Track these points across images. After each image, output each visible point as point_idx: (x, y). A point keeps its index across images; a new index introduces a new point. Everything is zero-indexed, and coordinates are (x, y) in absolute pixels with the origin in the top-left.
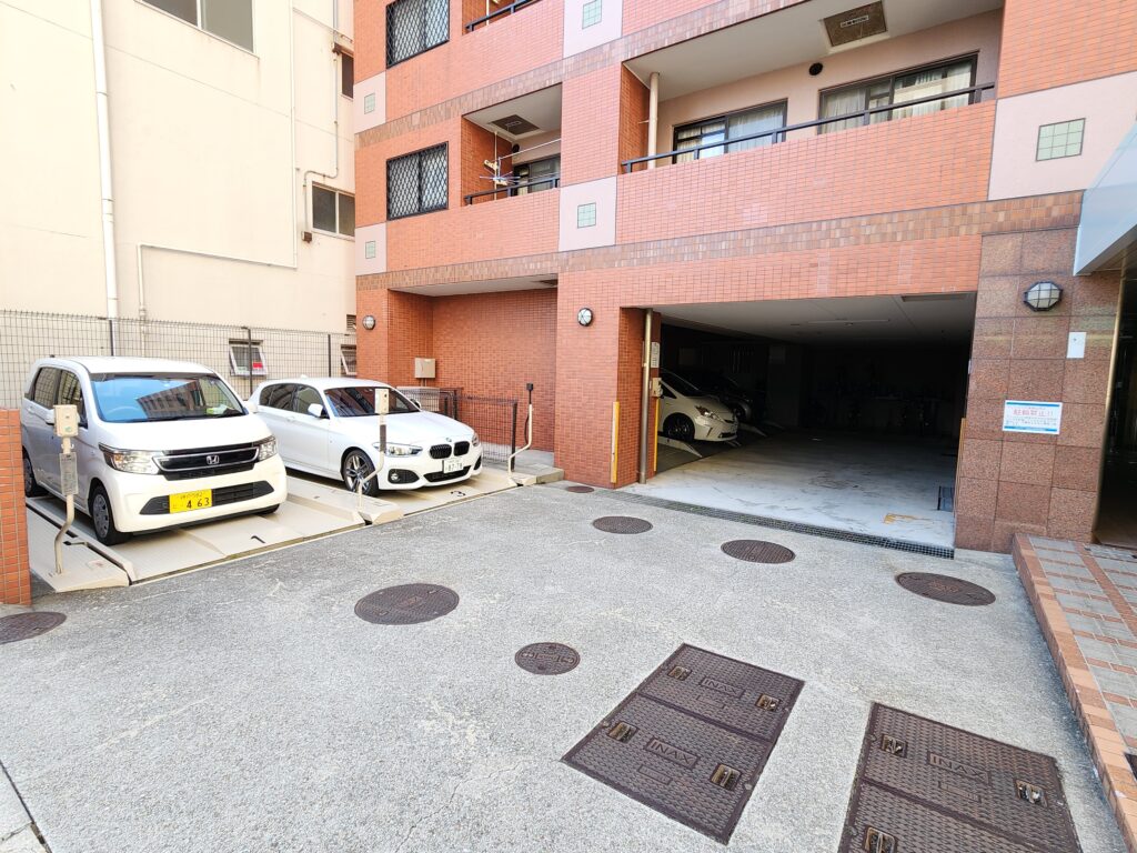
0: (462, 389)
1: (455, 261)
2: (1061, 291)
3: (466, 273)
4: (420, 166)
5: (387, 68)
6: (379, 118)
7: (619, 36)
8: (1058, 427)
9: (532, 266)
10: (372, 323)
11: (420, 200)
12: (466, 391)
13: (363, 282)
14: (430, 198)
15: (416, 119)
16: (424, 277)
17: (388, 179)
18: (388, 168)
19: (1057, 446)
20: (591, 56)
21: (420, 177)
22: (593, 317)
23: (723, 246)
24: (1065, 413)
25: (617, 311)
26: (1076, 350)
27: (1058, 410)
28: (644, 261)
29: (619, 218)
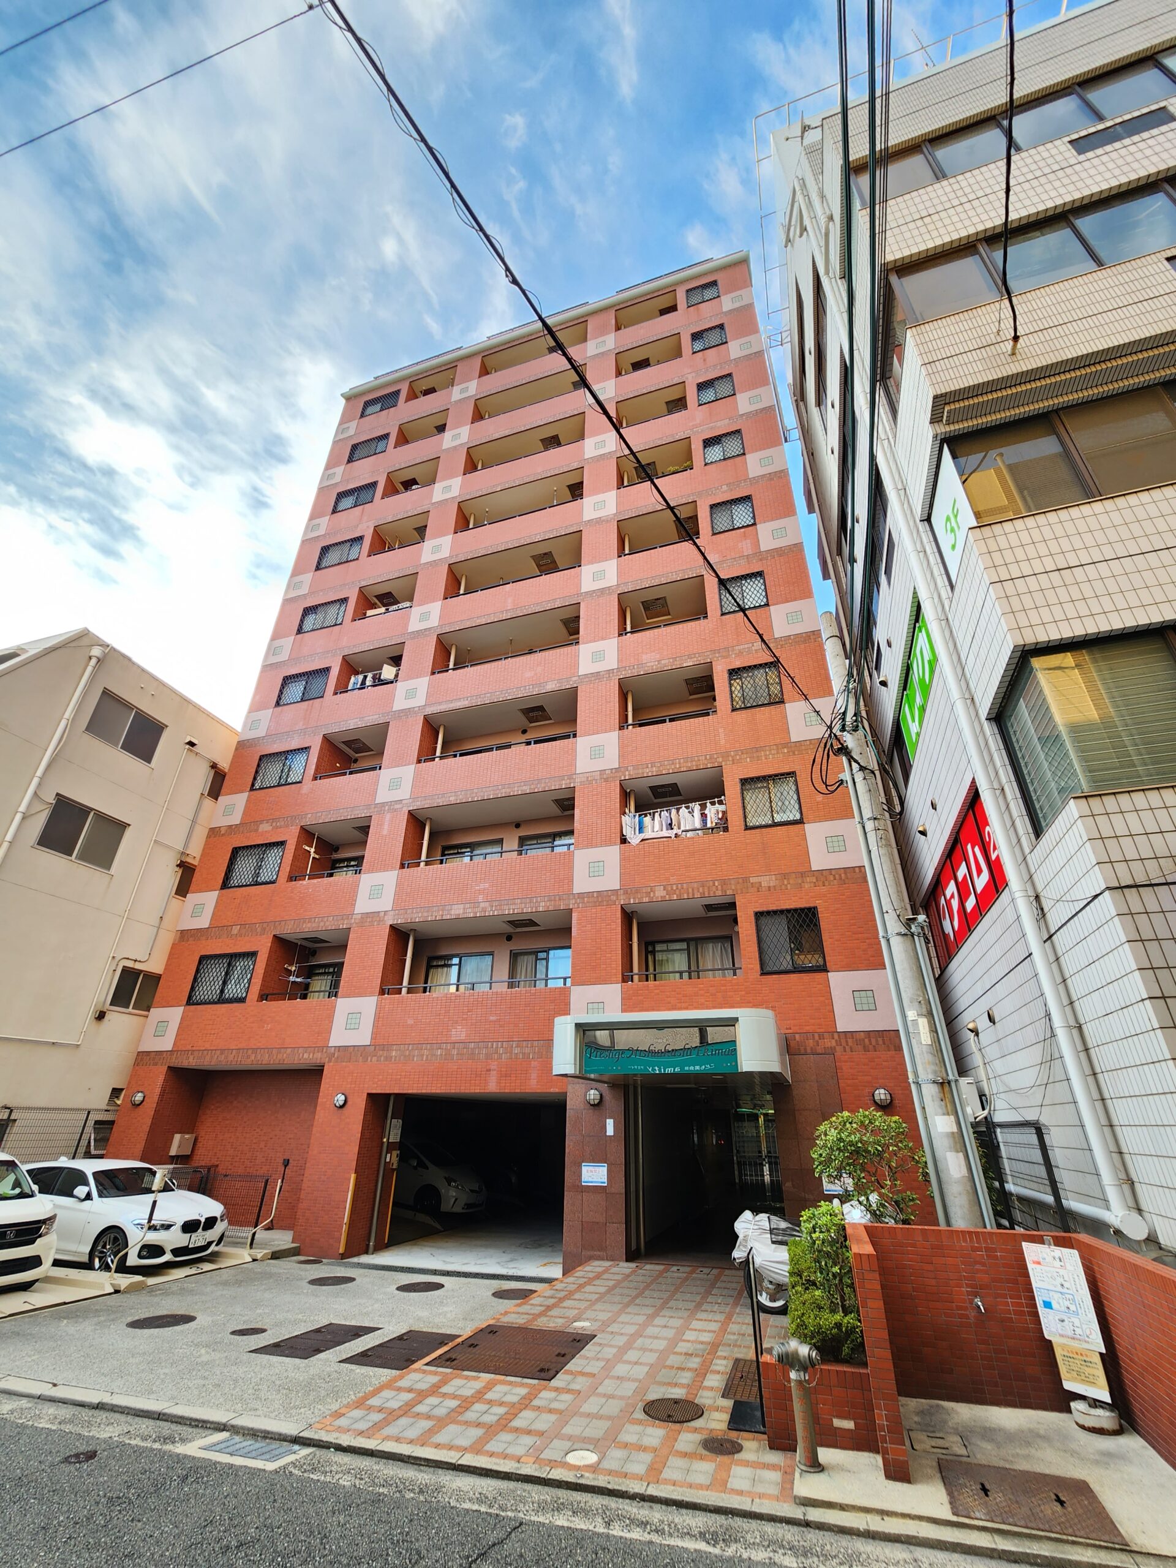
0: (217, 1166)
1: (240, 1046)
2: (601, 1095)
3: (248, 1057)
4: (229, 965)
5: (221, 889)
6: (204, 922)
7: (391, 909)
8: (606, 1180)
9: (306, 1056)
10: (141, 1099)
11: (222, 991)
12: (220, 1169)
13: (143, 1058)
14: (232, 990)
15: (235, 930)
16: (208, 1058)
17: (198, 971)
18: (200, 962)
19: (607, 1194)
20: (372, 917)
21: (227, 974)
22: (346, 1101)
23: (439, 1052)
24: (609, 1171)
25: (365, 1096)
26: (610, 1131)
27: (605, 1169)
28: (388, 1058)
29: (375, 1025)
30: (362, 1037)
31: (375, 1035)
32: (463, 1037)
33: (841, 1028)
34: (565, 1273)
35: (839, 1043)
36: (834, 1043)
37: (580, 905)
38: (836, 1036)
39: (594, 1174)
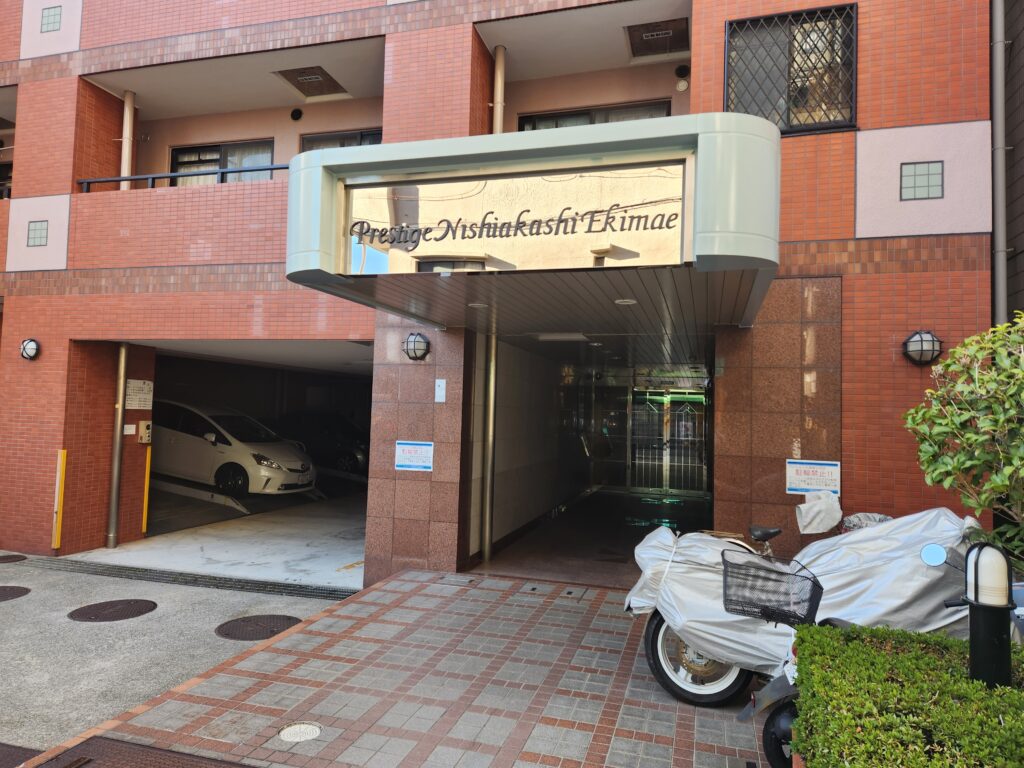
2: (428, 344)
7: (77, 49)
8: (431, 465)
19: (432, 482)
22: (39, 351)
23: (172, 280)
24: (435, 451)
25: (66, 344)
26: (440, 395)
27: (431, 449)
28: (96, 289)
29: (71, 240)
30: (53, 256)
31: (72, 254)
32: (208, 257)
33: (863, 230)
34: (367, 584)
35: (855, 257)
36: (845, 258)
37: (400, 28)
38: (851, 246)
39: (414, 456)
